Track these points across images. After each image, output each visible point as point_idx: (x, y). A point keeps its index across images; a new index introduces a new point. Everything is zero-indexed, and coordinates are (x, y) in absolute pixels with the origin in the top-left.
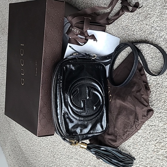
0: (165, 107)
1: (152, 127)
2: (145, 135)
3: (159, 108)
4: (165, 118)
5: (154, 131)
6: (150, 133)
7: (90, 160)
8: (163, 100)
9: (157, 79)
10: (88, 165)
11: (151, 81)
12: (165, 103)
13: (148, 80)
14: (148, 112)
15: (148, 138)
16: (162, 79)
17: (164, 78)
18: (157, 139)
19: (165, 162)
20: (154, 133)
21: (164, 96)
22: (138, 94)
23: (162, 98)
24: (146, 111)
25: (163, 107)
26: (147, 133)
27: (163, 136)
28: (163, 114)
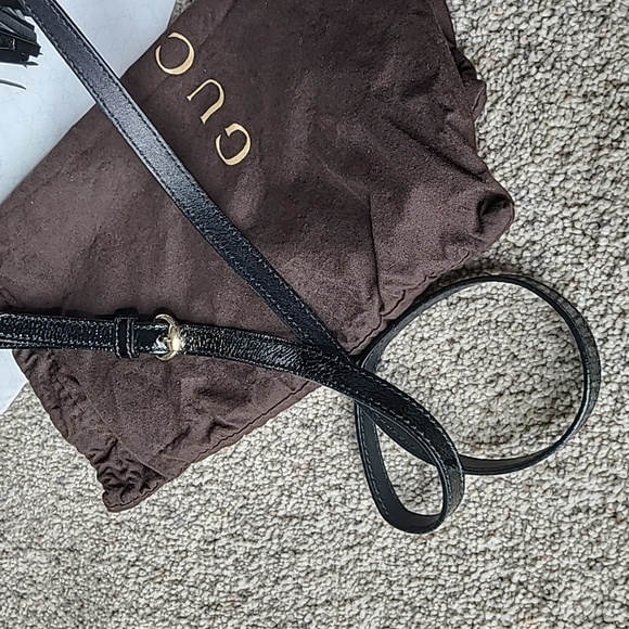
0: (569, 185)
1: (472, 306)
2: (419, 358)
3: (523, 192)
4: (562, 249)
5: (486, 327)
6: (452, 341)
7: (40, 521)
8: (556, 147)
9: (517, 21)
10: (24, 546)
11: (476, 37)
12: (572, 159)
13: (459, 28)
14: (486, 212)
15: (443, 371)
16: (555, 20)
17: (572, 11)
18: (499, 375)
19: (549, 495)
20: (483, 342)
21: (563, 122)
22: (418, 104)
23: (553, 133)
24: (474, 207)
25: (553, 189)
26: (439, 340)
27: (546, 354)
28: (552, 226)
